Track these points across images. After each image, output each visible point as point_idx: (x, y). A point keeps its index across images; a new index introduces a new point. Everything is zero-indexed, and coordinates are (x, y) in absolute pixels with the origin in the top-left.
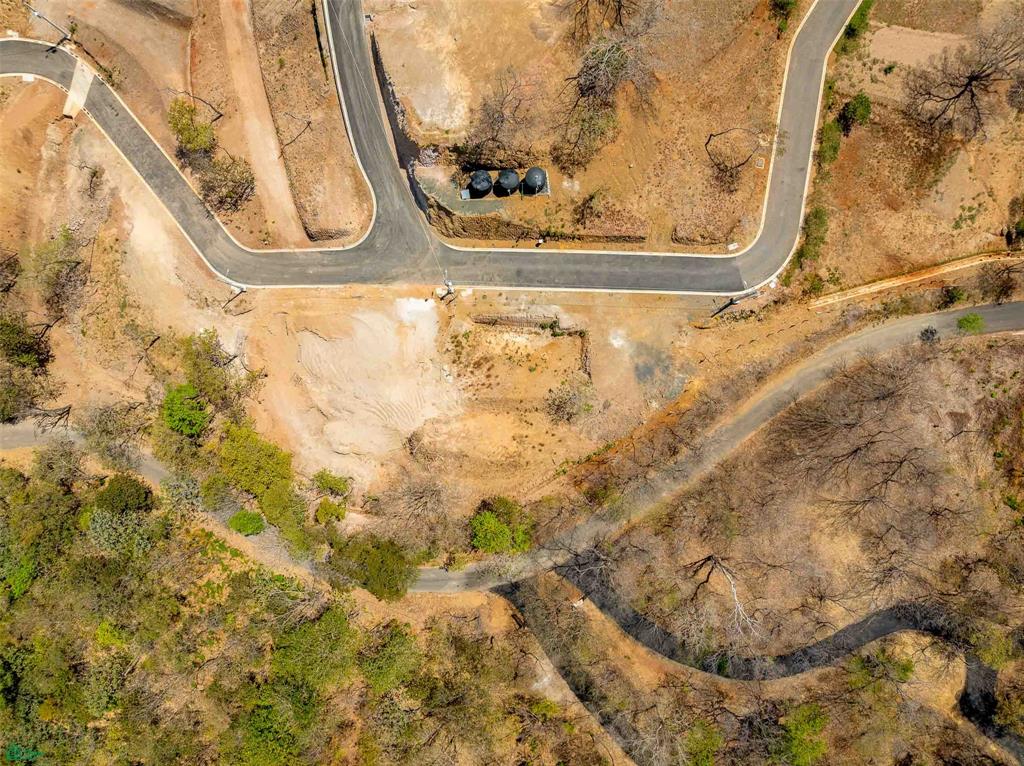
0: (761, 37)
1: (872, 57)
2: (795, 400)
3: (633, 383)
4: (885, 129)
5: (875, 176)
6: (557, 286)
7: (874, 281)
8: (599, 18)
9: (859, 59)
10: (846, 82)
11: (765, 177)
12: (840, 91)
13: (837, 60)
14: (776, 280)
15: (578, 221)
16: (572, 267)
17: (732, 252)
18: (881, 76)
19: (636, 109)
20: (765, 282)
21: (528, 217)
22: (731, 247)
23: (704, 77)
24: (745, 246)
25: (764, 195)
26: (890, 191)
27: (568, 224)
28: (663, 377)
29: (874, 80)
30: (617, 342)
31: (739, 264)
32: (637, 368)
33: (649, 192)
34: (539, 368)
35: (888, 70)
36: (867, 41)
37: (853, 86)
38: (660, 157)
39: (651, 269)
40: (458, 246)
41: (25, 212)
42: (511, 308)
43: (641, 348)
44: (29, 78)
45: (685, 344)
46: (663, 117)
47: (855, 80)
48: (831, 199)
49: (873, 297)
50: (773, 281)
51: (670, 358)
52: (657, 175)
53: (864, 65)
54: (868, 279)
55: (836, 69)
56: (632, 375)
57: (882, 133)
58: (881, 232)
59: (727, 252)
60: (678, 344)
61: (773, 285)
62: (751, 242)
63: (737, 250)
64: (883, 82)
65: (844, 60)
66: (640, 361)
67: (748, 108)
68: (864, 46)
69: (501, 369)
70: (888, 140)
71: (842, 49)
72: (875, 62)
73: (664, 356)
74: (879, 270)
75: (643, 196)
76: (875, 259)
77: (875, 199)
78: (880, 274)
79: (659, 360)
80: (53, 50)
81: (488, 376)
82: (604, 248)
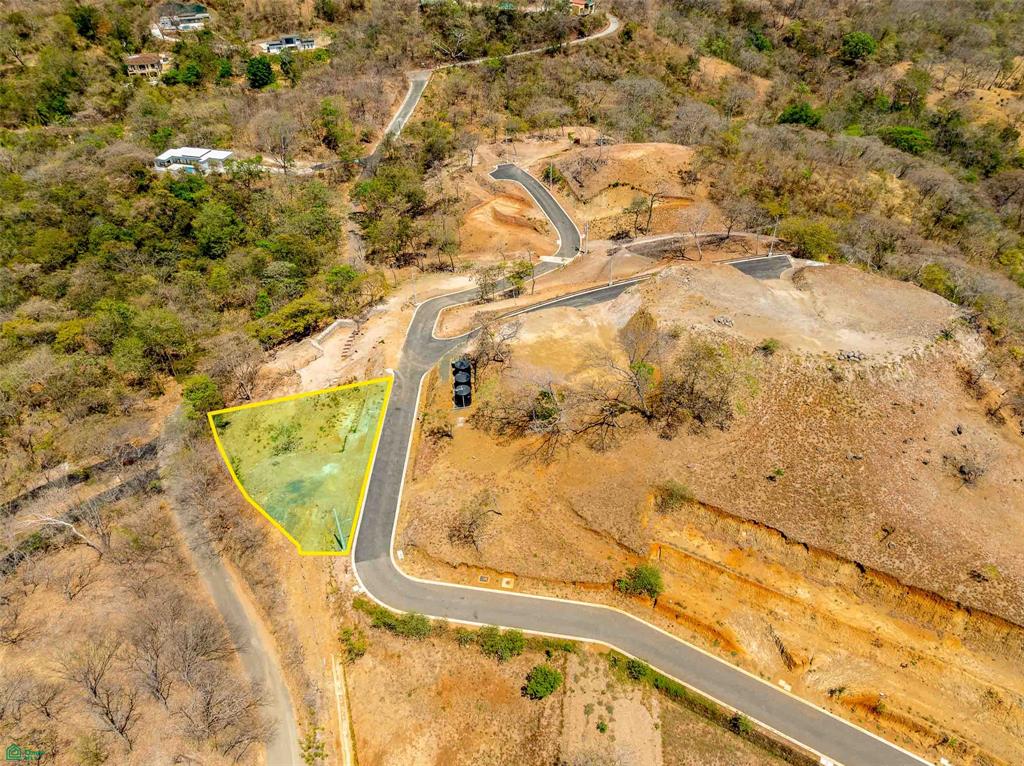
0: (607, 561)
1: (615, 704)
2: (238, 649)
3: (289, 479)
4: (534, 738)
5: (478, 730)
6: (384, 430)
7: (353, 736)
8: (590, 410)
9: (609, 686)
10: (580, 670)
11: (469, 583)
12: (568, 664)
13: (601, 654)
14: (361, 591)
15: (432, 431)
16: (397, 438)
17: (395, 553)
18: (594, 719)
19: (522, 453)
20: (360, 581)
21: (437, 399)
22: (400, 554)
23: (557, 508)
24: (400, 564)
25: (452, 582)
26: (461, 756)
27: (430, 426)
28: (287, 499)
29: (588, 710)
30: (327, 469)
31: (382, 559)
32: (302, 481)
33: (451, 473)
34: (321, 433)
35: (601, 728)
36: (630, 695)
37: (576, 679)
38: (482, 476)
39: (388, 490)
40: (424, 379)
41: (484, 251)
42: (370, 405)
43: (317, 485)
44: (559, 242)
45: (313, 517)
46: (516, 474)
47: (583, 681)
48: (448, 666)
49: (334, 733)
50: (360, 588)
51: (304, 503)
52: (466, 476)
53: (603, 693)
54: (356, 728)
55: (592, 655)
56: (296, 478)
57: (529, 734)
58: (410, 743)
59: (395, 550)
60: (315, 510)
61: (355, 589)
62: (404, 570)
63: (396, 558)
64: (588, 722)
65: (603, 665)
66: (307, 484)
67: (535, 556)
68: (625, 691)
69: (327, 411)
70: (524, 746)
71: (614, 661)
72: (610, 709)
73: (306, 499)
74: (365, 742)
75: (450, 469)
76: (379, 737)
77: (450, 732)
78: (359, 745)
79: (304, 496)
80: (577, 249)
81: (323, 405)
82: (410, 458)
